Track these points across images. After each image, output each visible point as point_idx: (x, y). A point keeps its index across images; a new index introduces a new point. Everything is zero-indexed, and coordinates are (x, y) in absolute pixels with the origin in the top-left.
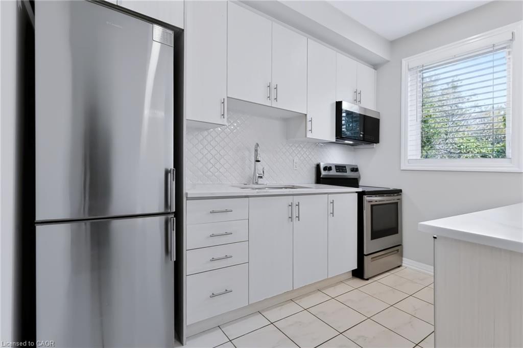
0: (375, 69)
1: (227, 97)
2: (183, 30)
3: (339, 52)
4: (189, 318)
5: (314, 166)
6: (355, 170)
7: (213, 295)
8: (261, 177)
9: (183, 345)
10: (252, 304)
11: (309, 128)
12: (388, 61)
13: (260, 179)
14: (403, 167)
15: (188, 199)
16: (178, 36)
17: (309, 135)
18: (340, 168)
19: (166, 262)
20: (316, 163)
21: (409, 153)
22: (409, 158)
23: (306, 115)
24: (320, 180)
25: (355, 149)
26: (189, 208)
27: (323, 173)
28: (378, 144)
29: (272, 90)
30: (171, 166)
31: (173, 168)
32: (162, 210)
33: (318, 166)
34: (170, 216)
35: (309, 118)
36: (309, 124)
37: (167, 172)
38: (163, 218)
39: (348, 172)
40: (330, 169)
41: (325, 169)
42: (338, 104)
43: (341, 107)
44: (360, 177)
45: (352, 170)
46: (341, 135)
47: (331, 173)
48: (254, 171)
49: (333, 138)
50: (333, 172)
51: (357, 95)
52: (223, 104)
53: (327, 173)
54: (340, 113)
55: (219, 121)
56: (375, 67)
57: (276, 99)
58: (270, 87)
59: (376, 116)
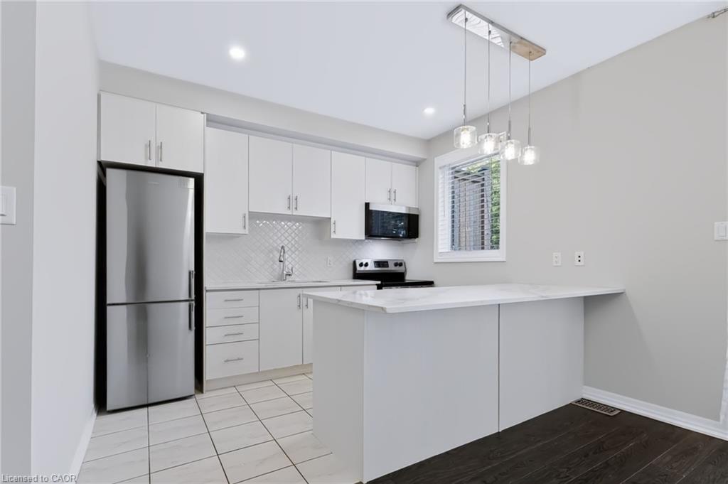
0: (417, 165)
1: (249, 212)
2: (203, 174)
3: (368, 157)
4: (208, 374)
5: (352, 262)
6: (399, 264)
7: (227, 361)
8: (290, 275)
9: (202, 392)
10: (263, 372)
11: (332, 230)
12: (425, 160)
13: (287, 277)
14: (436, 261)
15: (207, 291)
16: (199, 179)
17: (333, 236)
18: (379, 264)
19: (190, 332)
20: (354, 259)
21: (440, 247)
22: (440, 251)
23: (330, 218)
24: (358, 276)
25: (403, 243)
26: (209, 300)
27: (359, 268)
28: (416, 240)
29: (292, 201)
31: (193, 269)
32: (187, 298)
33: (354, 263)
34: (191, 303)
35: (332, 221)
36: (333, 226)
37: (190, 273)
38: (187, 303)
39: (392, 268)
40: (366, 265)
41: (361, 265)
42: (367, 205)
43: (371, 208)
44: (406, 270)
45: (396, 265)
46: (370, 233)
47: (368, 268)
48: (283, 270)
49: (363, 237)
50: (371, 268)
51: (392, 194)
52: (244, 217)
53: (363, 268)
54: (369, 213)
55: (241, 231)
56: (417, 163)
57: (296, 208)
58: (289, 198)
59: (412, 212)
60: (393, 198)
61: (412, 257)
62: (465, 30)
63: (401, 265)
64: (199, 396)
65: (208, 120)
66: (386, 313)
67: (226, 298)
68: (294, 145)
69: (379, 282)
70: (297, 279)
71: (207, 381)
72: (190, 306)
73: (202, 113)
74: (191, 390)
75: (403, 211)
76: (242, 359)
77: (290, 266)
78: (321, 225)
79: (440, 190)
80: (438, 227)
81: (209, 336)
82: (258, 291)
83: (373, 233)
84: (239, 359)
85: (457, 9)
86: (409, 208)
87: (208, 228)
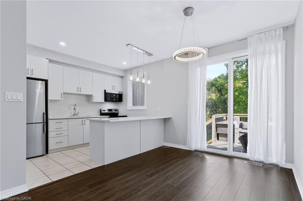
0: (122, 78)
1: (63, 92)
2: (48, 80)
4: (50, 148)
5: (100, 110)
7: (57, 143)
8: (78, 114)
10: (70, 146)
11: (93, 99)
12: (124, 76)
14: (128, 109)
15: (49, 119)
17: (93, 101)
18: (109, 110)
19: (43, 133)
20: (100, 109)
22: (129, 106)
23: (92, 95)
24: (102, 114)
25: (117, 104)
26: (50, 122)
27: (102, 112)
28: (122, 102)
30: (45, 112)
32: (42, 122)
33: (101, 110)
34: (44, 123)
36: (93, 98)
37: (43, 113)
38: (42, 124)
39: (113, 111)
40: (105, 110)
41: (103, 111)
42: (105, 91)
43: (106, 92)
44: (118, 112)
45: (115, 110)
46: (106, 100)
47: (105, 112)
48: (75, 113)
49: (103, 101)
50: (107, 111)
51: (113, 87)
52: (62, 94)
53: (104, 112)
54: (106, 93)
55: (61, 99)
56: (122, 77)
57: (80, 91)
58: (78, 88)
59: (120, 93)
60: (114, 88)
61: (121, 108)
62: (131, 49)
63: (117, 110)
64: (47, 155)
65: (49, 60)
66: (110, 122)
67: (57, 122)
68: (80, 70)
69: (109, 116)
70: (80, 116)
71: (50, 150)
72: (44, 125)
73: (47, 59)
74: (45, 153)
75: (117, 93)
76: (62, 142)
77: (78, 111)
78: (89, 97)
79: (129, 87)
80: (129, 98)
81: (50, 135)
82: (67, 120)
83: (107, 100)
84: (61, 142)
85: (129, 44)
86: (119, 92)
87: (49, 98)
